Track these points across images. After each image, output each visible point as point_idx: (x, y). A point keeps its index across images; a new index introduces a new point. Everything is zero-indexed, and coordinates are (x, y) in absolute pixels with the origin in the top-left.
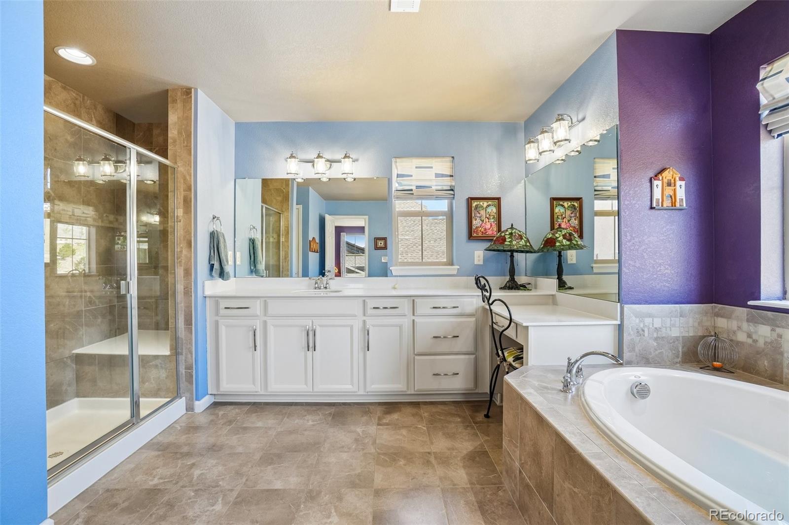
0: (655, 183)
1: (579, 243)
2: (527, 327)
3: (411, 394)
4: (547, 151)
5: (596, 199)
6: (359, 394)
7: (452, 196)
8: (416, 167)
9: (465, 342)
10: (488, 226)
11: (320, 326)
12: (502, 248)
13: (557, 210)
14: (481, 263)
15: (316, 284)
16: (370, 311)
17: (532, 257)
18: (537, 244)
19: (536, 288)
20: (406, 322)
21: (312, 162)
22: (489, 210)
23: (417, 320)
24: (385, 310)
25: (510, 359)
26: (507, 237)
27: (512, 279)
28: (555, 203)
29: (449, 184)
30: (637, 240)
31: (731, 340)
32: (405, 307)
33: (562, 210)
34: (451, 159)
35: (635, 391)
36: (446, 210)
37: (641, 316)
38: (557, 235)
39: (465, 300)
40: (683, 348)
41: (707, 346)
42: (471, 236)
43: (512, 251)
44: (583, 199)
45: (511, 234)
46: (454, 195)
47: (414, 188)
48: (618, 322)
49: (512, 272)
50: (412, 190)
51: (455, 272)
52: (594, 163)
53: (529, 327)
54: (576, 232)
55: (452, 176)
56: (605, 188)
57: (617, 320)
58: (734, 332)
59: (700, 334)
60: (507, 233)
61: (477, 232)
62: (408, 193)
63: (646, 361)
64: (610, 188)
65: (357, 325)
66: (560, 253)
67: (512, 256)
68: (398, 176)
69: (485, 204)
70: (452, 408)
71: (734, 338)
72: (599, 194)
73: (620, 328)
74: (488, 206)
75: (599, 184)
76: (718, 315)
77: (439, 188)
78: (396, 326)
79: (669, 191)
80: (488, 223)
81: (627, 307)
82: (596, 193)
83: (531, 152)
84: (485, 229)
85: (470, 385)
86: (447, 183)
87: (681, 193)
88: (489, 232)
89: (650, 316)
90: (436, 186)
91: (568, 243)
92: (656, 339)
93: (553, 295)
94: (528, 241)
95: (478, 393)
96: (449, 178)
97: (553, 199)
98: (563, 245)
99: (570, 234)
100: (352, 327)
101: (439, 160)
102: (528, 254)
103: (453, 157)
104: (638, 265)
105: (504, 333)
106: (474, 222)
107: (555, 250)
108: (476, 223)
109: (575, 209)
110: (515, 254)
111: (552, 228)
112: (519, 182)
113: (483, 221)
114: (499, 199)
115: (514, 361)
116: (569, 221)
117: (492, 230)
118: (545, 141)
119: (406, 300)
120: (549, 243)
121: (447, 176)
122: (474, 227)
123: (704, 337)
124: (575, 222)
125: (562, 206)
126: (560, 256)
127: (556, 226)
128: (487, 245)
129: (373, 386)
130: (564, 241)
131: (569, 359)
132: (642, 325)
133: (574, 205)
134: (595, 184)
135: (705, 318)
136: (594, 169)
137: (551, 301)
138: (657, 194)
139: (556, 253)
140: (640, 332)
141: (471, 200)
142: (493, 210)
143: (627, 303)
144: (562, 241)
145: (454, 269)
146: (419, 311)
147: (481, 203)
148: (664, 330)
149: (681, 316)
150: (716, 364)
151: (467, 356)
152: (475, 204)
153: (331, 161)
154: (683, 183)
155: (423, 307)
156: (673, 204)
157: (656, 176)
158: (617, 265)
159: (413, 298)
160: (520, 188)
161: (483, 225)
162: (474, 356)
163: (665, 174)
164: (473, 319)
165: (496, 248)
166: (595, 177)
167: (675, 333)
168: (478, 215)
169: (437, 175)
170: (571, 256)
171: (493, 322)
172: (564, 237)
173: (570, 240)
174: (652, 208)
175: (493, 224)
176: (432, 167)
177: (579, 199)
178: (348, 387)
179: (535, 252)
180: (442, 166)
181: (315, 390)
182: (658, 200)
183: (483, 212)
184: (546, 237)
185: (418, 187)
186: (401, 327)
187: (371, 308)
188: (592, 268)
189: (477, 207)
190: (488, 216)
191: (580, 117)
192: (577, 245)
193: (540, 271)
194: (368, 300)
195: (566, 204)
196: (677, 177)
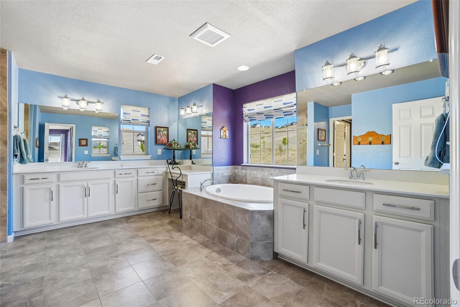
0: (222, 131)
1: (198, 147)
2: (187, 175)
3: (136, 211)
4: (189, 114)
5: (202, 130)
6: (112, 214)
7: (148, 125)
8: (132, 111)
9: (159, 186)
10: (163, 139)
11: (92, 184)
12: (171, 148)
13: (189, 134)
14: (161, 154)
15: (79, 165)
16: (117, 176)
17: (180, 152)
18: (183, 147)
19: (183, 164)
20: (134, 179)
21: (77, 101)
22: (164, 132)
23: (139, 178)
24: (126, 175)
25: (179, 188)
26: (173, 144)
27: (174, 161)
28: (188, 131)
29: (148, 120)
30: (217, 147)
31: (238, 175)
32: (134, 173)
33: (191, 134)
34: (148, 109)
35: (217, 191)
36: (145, 130)
37: (218, 170)
38: (190, 144)
39: (159, 169)
40: (228, 178)
41: (233, 177)
42: (156, 142)
43: (174, 150)
44: (198, 130)
45: (174, 143)
46: (149, 125)
47: (131, 120)
48: (212, 172)
49: (174, 158)
50: (130, 121)
51: (150, 158)
52: (202, 117)
53: (188, 175)
54: (196, 142)
55: (149, 116)
56: (205, 127)
57: (212, 171)
58: (239, 173)
59: (232, 174)
60: (173, 142)
61: (159, 141)
62: (128, 122)
63: (219, 183)
64: (206, 127)
65: (111, 182)
66: (191, 150)
67: (174, 152)
68: (124, 113)
69: (162, 129)
70: (155, 213)
71: (239, 174)
72: (203, 129)
73: (213, 174)
74: (164, 130)
75: (203, 125)
76: (235, 169)
77: (143, 121)
78: (130, 181)
79: (225, 133)
80: (163, 138)
81: (214, 167)
82: (202, 128)
83: (182, 112)
84: (162, 140)
85: (161, 203)
86: (146, 119)
87: (227, 134)
88: (164, 141)
89: (220, 170)
90: (142, 120)
91: (194, 147)
92: (222, 176)
93: (190, 166)
94: (180, 146)
95: (164, 206)
96: (147, 117)
97: (188, 130)
98: (193, 148)
99: (195, 144)
100: (108, 184)
101: (143, 108)
102: (179, 151)
103: (149, 108)
104: (217, 155)
105: (177, 180)
106: (158, 137)
107: (190, 149)
108: (159, 137)
109: (195, 134)
110: (175, 151)
111: (187, 141)
112: (175, 122)
113: (161, 137)
114: (168, 128)
115: (181, 188)
116: (193, 138)
117: (165, 141)
118: (189, 110)
119: (134, 170)
120: (188, 147)
121: (146, 116)
122: (158, 139)
123: (232, 175)
124: (195, 139)
125: (191, 132)
126: (191, 152)
127: (189, 140)
128: (164, 147)
129: (120, 210)
130: (193, 146)
131: (201, 183)
132: (218, 173)
133: (195, 132)
134: (202, 125)
135: (233, 170)
136: (201, 119)
137: (189, 168)
138: (222, 134)
139: (190, 150)
140: (218, 175)
141: (156, 128)
142: (165, 132)
143: (215, 166)
144: (192, 146)
145: (149, 157)
146: (140, 174)
147: (161, 129)
148: (223, 174)
149: (227, 169)
150: (235, 182)
151: (160, 192)
152: (158, 129)
153: (88, 102)
154: (228, 131)
155: (142, 173)
156: (226, 137)
157: (222, 128)
158: (212, 155)
159: (137, 169)
160: (176, 124)
161: (162, 138)
162: (162, 191)
163: (224, 128)
164: (161, 177)
165: (169, 148)
166: (202, 122)
167: (226, 174)
168: (159, 134)
169: (142, 115)
170: (194, 152)
171: (172, 176)
172: (193, 144)
173: (195, 146)
174: (221, 138)
175: (166, 138)
176: (140, 111)
177: (197, 130)
178: (106, 212)
179: (182, 150)
180: (144, 111)
181: (89, 216)
182: (222, 136)
183: (161, 133)
184: (186, 144)
185: (133, 119)
186: (132, 182)
187: (118, 174)
188: (201, 156)
189: (159, 130)
190: (163, 134)
191: (201, 105)
192: (197, 148)
193: (184, 157)
194: (116, 171)
195: (192, 132)
196: (227, 129)
